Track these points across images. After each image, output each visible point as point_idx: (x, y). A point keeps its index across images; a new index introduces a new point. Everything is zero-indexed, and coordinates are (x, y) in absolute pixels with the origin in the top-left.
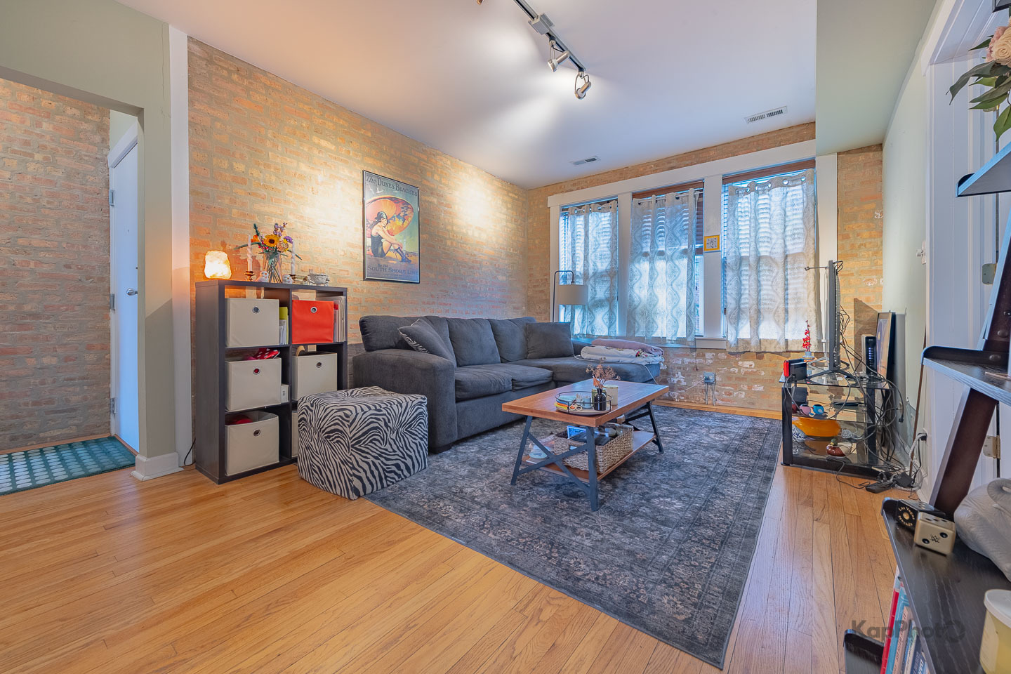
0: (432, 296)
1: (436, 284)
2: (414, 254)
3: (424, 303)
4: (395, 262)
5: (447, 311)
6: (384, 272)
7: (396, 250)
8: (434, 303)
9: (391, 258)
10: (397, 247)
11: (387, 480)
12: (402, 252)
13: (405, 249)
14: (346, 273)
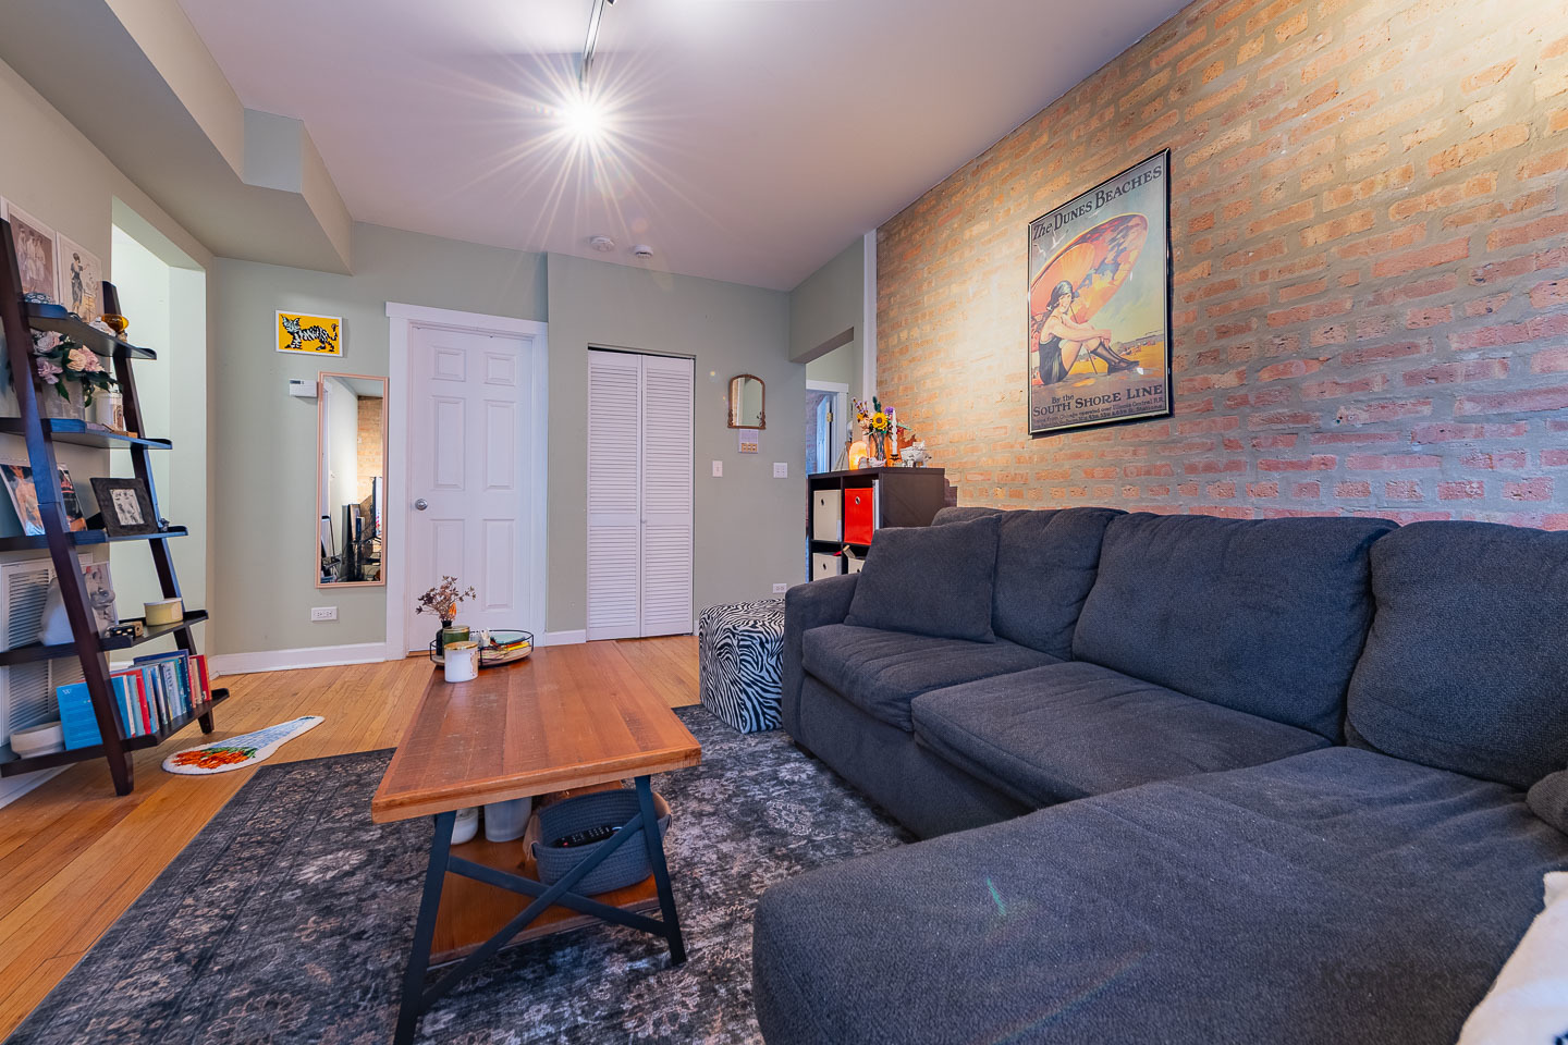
0: (1229, 445)
1: (1244, 401)
2: (1149, 341)
3: (1192, 469)
4: (1090, 382)
5: (1313, 489)
6: (1069, 413)
7: (1094, 352)
8: (1233, 466)
9: (1080, 376)
10: (1094, 344)
11: (765, 718)
12: (1109, 350)
13: (1119, 337)
14: (1004, 430)
